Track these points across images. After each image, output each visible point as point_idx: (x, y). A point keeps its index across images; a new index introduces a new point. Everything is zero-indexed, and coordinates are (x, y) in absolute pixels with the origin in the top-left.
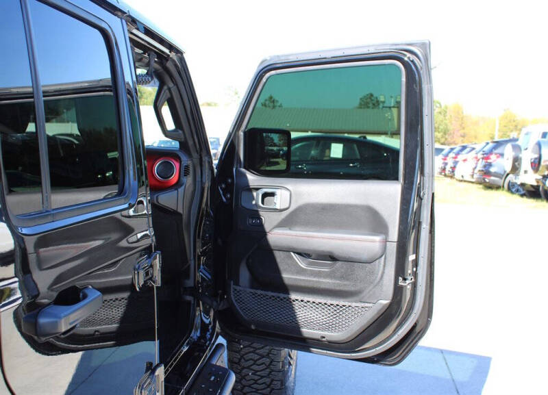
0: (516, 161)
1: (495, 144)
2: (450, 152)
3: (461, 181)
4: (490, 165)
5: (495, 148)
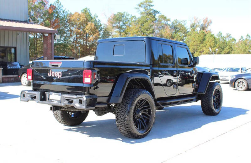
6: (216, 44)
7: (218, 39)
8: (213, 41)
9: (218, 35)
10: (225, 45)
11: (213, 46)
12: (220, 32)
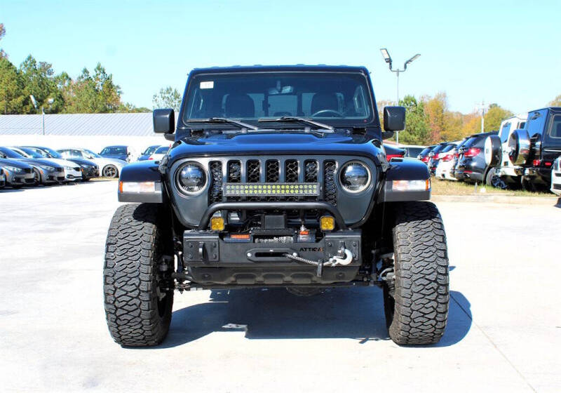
0: (497, 154)
1: (474, 138)
2: (429, 152)
3: (442, 180)
4: (471, 159)
5: (474, 142)
6: (23, 89)
7: (26, 75)
8: (15, 81)
9: (26, 66)
10: (45, 91)
11: (14, 94)
12: (30, 58)
